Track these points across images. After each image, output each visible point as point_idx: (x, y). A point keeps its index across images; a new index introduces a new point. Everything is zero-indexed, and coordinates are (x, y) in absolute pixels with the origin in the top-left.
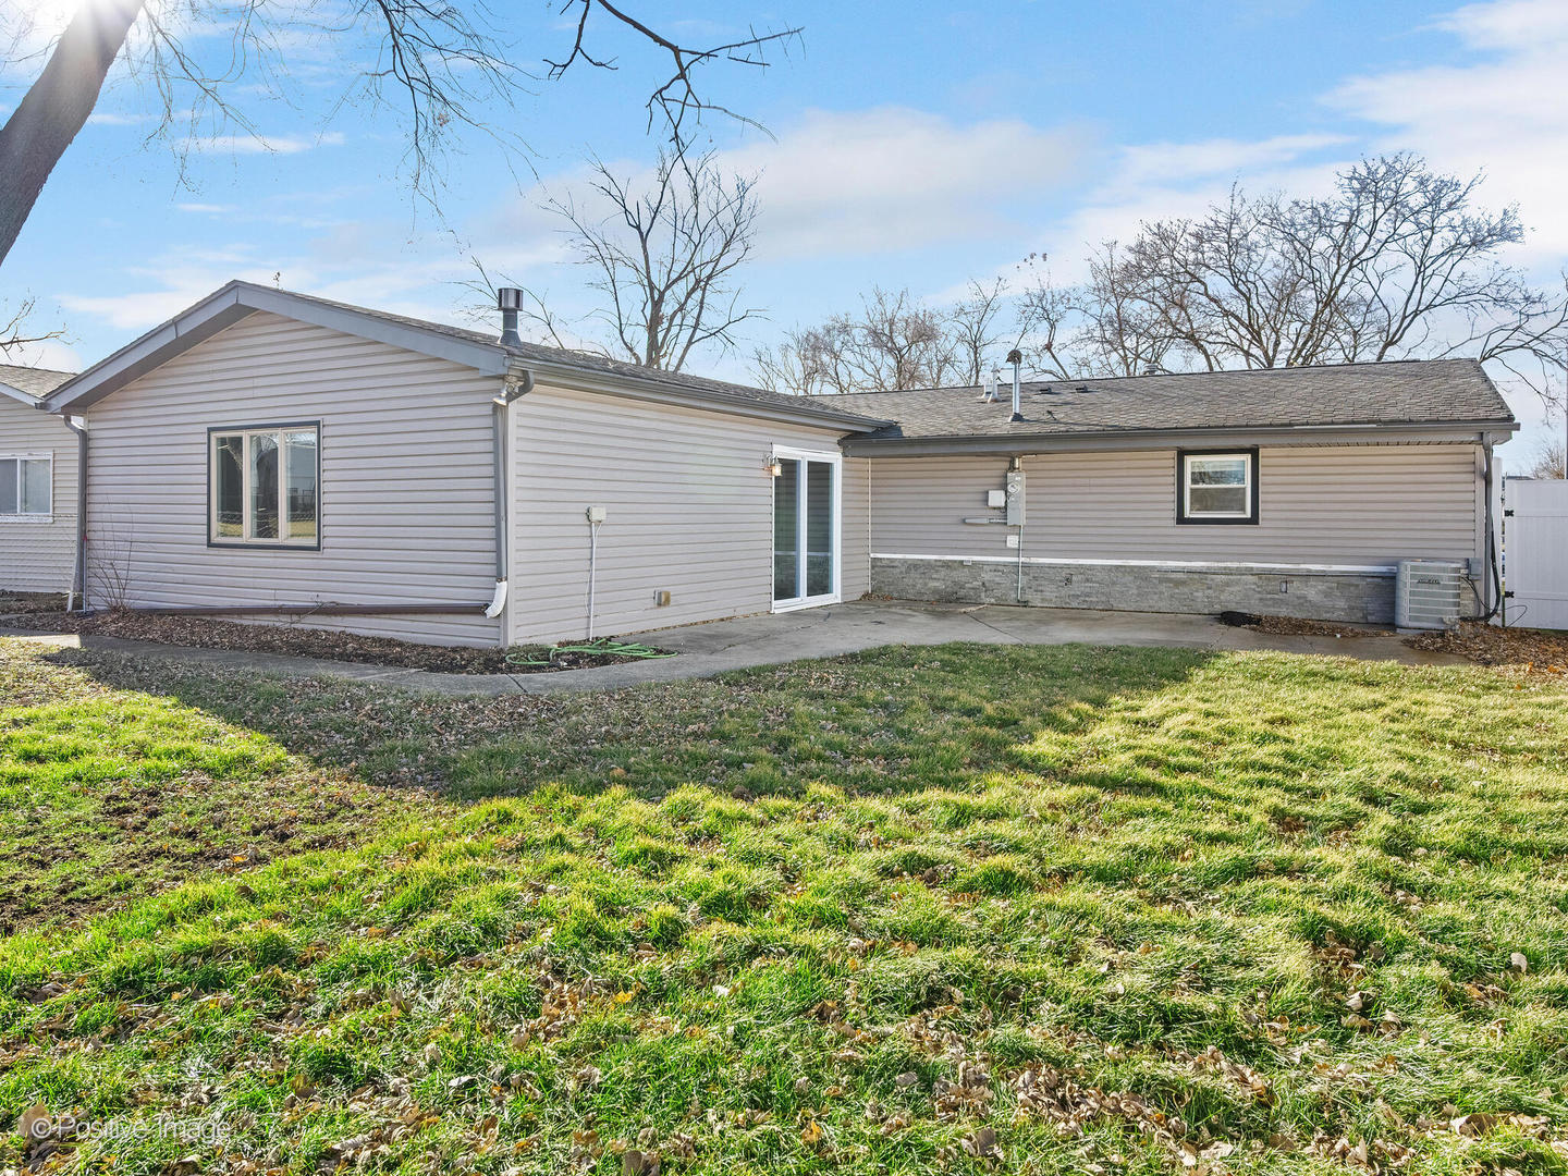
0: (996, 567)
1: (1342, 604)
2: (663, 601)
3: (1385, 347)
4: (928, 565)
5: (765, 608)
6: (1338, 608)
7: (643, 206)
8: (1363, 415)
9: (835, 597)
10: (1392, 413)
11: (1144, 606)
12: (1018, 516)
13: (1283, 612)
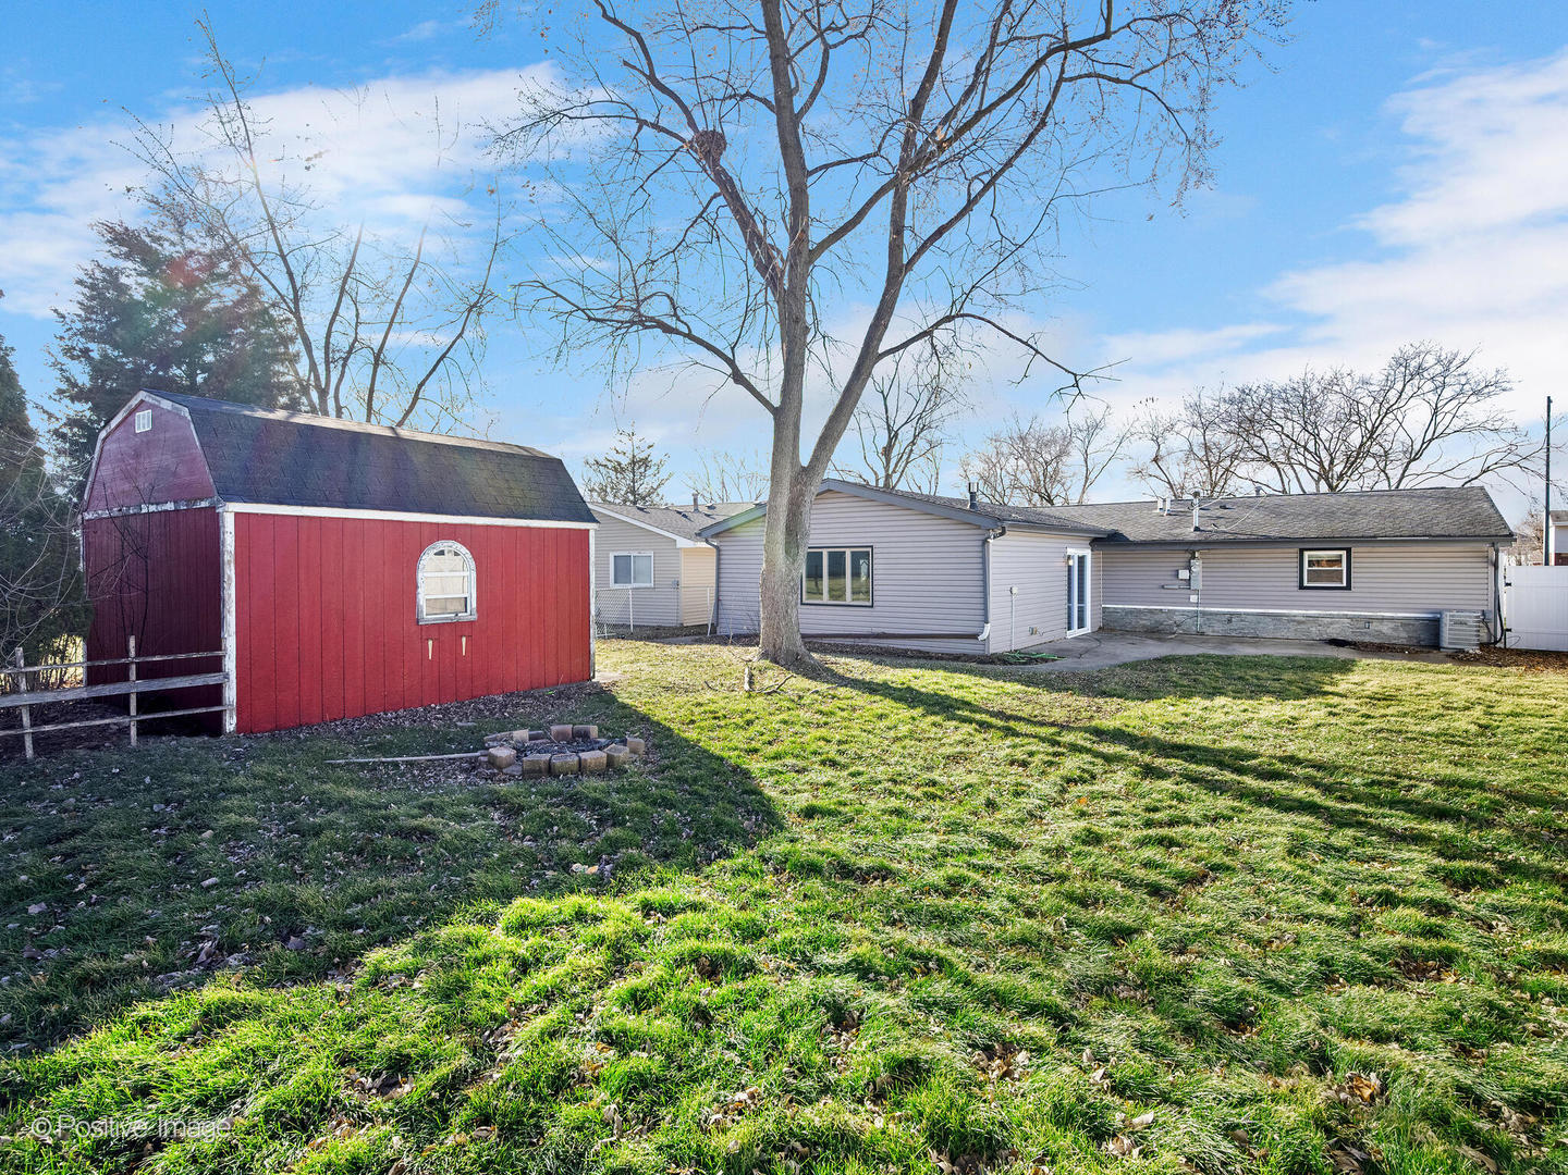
0: (1183, 613)
1: (1404, 635)
2: (1033, 632)
3: (1409, 463)
4: (1139, 611)
5: (1063, 636)
6: (1402, 637)
7: (886, 378)
8: (1420, 530)
9: (1088, 629)
10: (1437, 530)
11: (1278, 635)
12: (1197, 584)
13: (1367, 639)
